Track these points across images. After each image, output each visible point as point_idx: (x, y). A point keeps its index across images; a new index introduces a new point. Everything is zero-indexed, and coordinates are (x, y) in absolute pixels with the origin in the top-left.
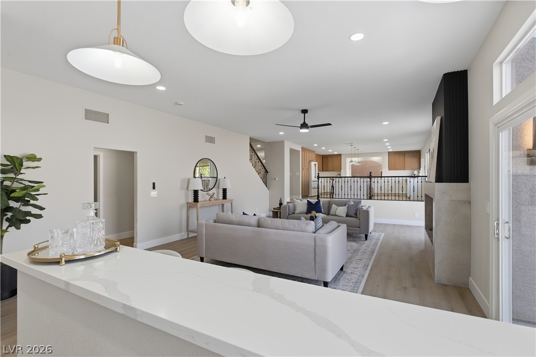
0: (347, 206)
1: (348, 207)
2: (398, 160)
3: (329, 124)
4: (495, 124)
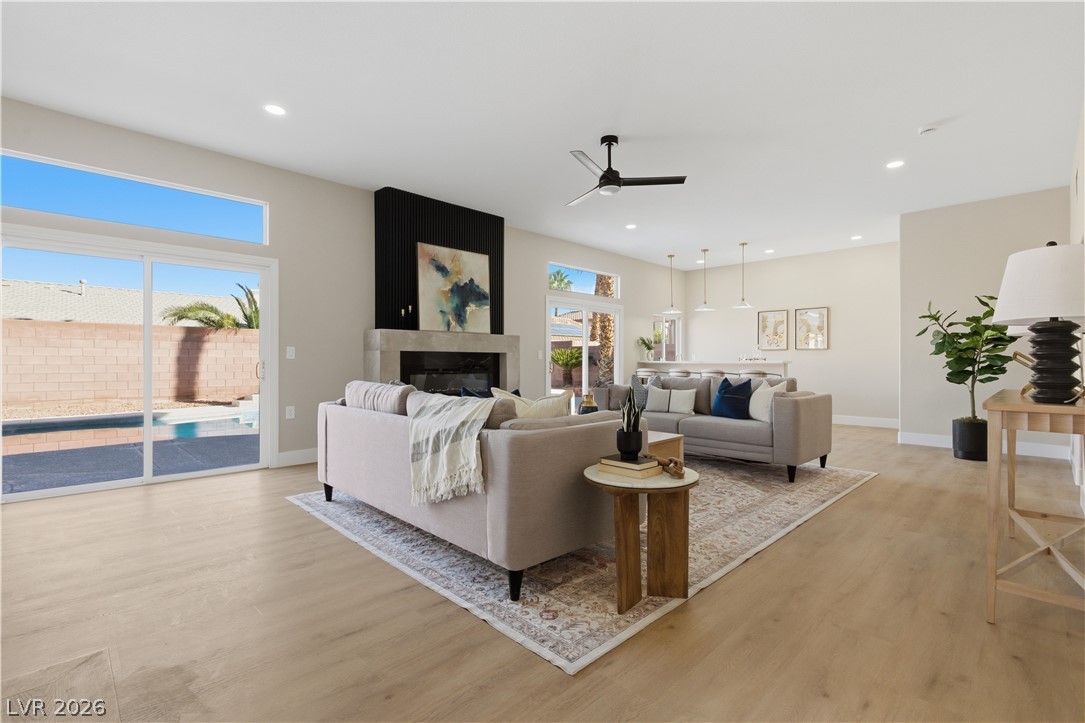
4: (550, 301)
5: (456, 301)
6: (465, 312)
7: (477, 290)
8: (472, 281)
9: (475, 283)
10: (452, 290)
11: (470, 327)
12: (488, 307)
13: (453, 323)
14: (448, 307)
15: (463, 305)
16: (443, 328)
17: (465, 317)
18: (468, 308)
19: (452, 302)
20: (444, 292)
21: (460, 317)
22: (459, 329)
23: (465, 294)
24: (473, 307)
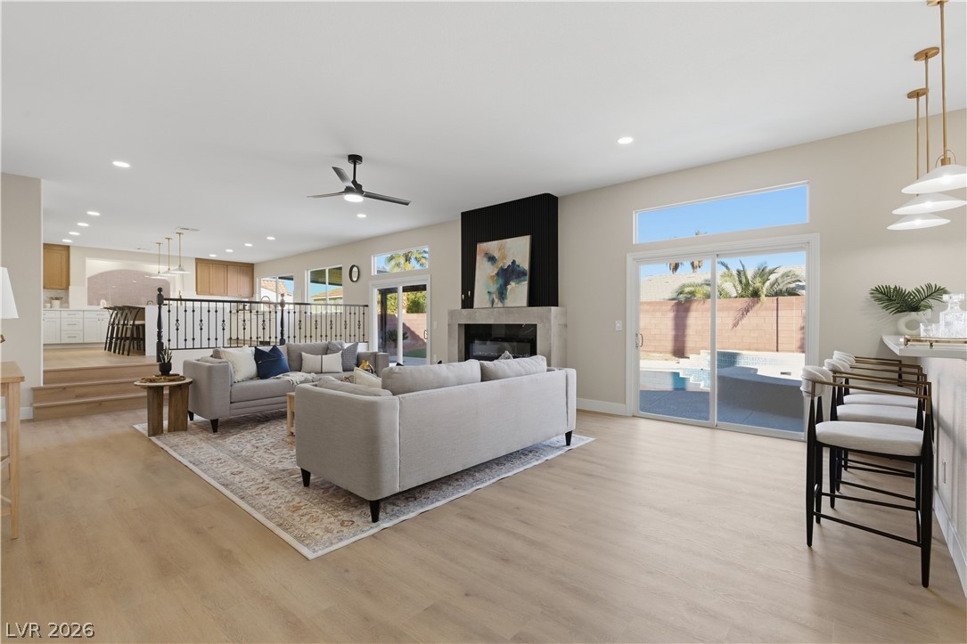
1: (342, 354)
2: (216, 275)
3: (406, 204)
4: (634, 259)
5: (501, 281)
6: (506, 289)
7: (518, 269)
8: (514, 262)
9: (517, 263)
10: (497, 274)
11: (509, 302)
12: (527, 282)
13: (496, 300)
14: (494, 288)
15: (506, 283)
16: (489, 305)
17: (506, 295)
18: (509, 287)
19: (497, 283)
20: (492, 277)
21: (502, 294)
22: (500, 305)
23: (508, 274)
24: (512, 285)
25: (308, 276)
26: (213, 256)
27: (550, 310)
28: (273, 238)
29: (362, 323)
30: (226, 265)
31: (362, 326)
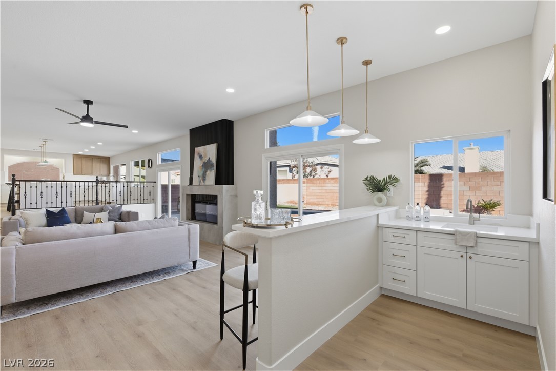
0: (108, 211)
1: (109, 213)
2: (86, 164)
3: (127, 127)
4: (266, 158)
5: (204, 170)
6: (206, 175)
7: (211, 162)
8: (209, 159)
9: (211, 159)
10: (203, 166)
11: (207, 183)
12: (213, 171)
13: (202, 181)
14: (201, 174)
15: (206, 172)
16: (199, 184)
18: (207, 173)
19: (202, 171)
20: (200, 167)
21: (204, 179)
22: (203, 184)
23: (206, 166)
24: (208, 172)
25: (132, 163)
26: (81, 153)
27: (223, 187)
28: (101, 144)
29: (152, 192)
30: (92, 158)
31: (152, 194)
